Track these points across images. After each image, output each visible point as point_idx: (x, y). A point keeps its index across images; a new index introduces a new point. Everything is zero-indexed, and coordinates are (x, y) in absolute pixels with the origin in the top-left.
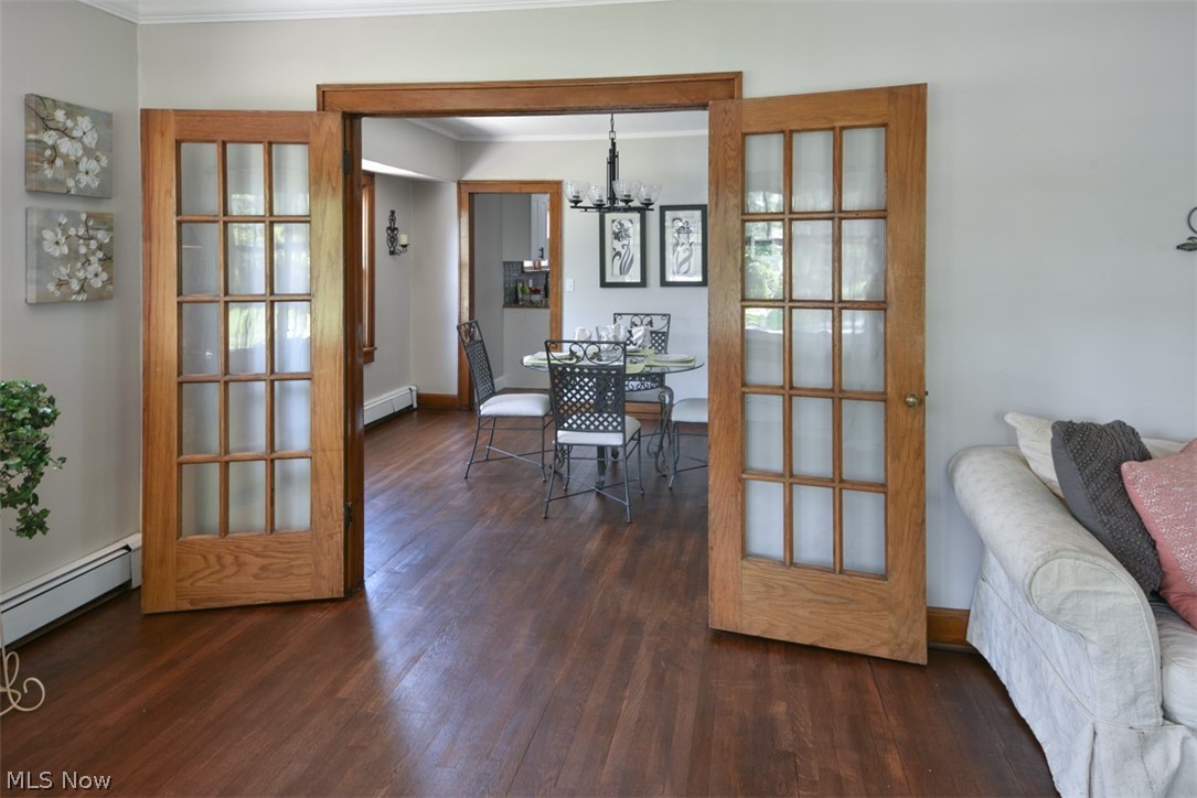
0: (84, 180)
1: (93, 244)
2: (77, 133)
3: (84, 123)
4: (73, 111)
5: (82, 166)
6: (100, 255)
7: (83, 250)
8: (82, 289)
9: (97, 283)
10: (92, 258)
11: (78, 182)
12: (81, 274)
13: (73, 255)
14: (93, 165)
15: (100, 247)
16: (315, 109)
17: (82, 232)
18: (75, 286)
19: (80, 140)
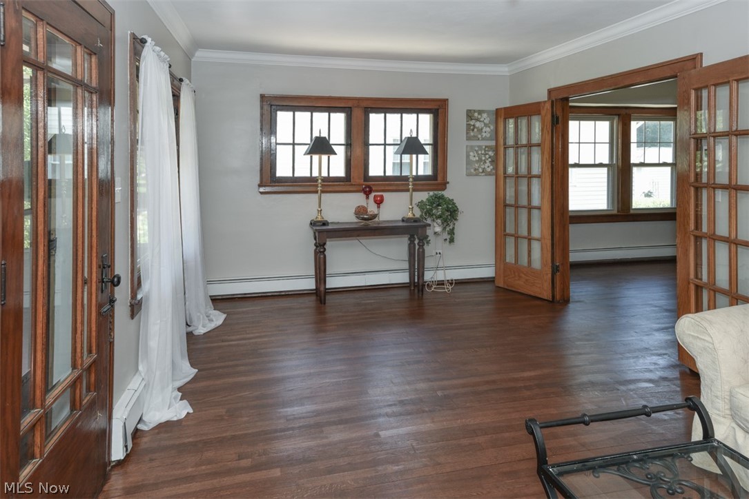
0: (484, 135)
1: (487, 156)
2: (481, 120)
3: (485, 115)
4: (480, 112)
5: (484, 130)
6: (490, 160)
7: (483, 158)
8: (483, 172)
9: (489, 170)
10: (487, 161)
11: (482, 136)
12: (483, 167)
13: (480, 160)
14: (488, 129)
15: (490, 157)
16: (546, 99)
17: (483, 152)
18: (481, 170)
19: (483, 121)
